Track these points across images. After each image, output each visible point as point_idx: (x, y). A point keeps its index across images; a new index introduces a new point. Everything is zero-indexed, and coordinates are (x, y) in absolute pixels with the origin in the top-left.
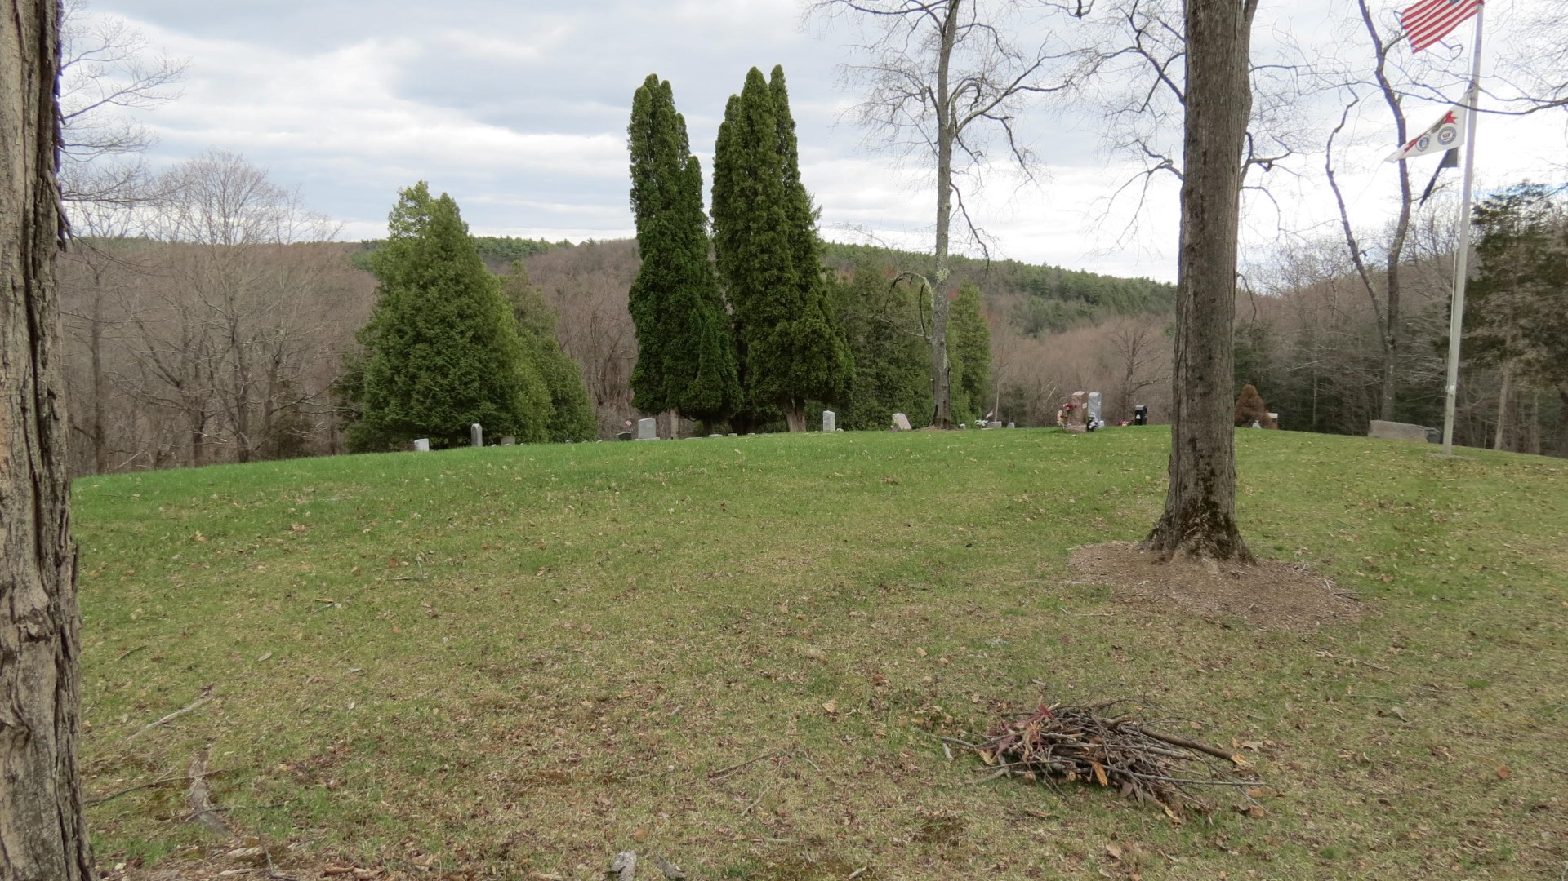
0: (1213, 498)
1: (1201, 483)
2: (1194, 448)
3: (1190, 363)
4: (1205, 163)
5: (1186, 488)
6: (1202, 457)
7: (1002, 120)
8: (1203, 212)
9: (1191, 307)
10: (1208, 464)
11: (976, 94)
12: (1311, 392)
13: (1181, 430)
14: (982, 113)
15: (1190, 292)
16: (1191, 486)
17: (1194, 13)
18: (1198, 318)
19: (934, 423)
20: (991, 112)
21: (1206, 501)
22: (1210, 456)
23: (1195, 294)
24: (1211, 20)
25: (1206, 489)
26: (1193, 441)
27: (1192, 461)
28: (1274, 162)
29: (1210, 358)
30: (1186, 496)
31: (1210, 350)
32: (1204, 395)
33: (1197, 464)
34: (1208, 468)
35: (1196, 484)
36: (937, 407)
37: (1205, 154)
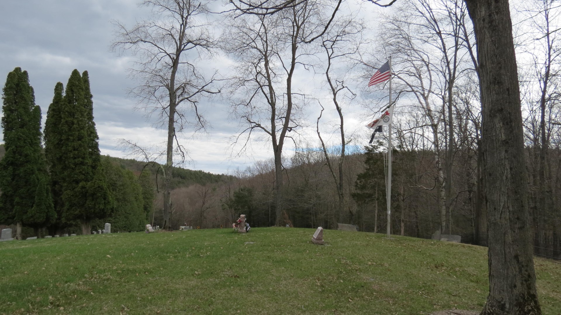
0: (532, 292)
1: (524, 283)
2: (518, 261)
3: (511, 209)
4: (509, 95)
5: (515, 286)
6: (523, 266)
7: (194, 102)
8: (511, 122)
9: (509, 176)
10: (526, 271)
13: (507, 251)
14: (187, 98)
15: (508, 167)
16: (518, 284)
17: (490, 15)
18: (513, 183)
19: (164, 228)
21: (529, 293)
22: (527, 266)
23: (511, 169)
25: (527, 286)
26: (516, 257)
27: (517, 269)
28: (292, 129)
29: (523, 206)
30: (516, 292)
31: (522, 202)
32: (520, 228)
33: (520, 271)
34: (527, 273)
35: (522, 284)
36: (166, 221)
37: (508, 90)
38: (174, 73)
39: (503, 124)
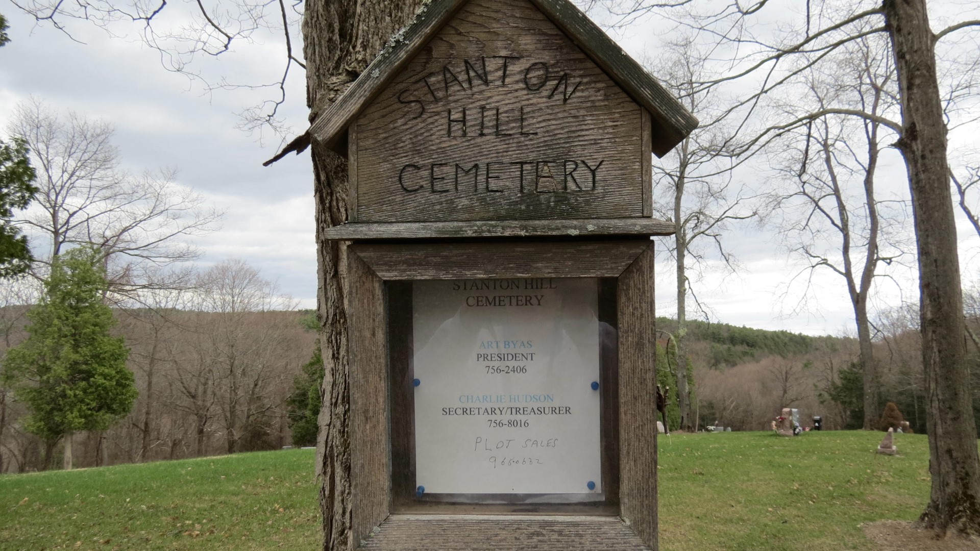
0: (970, 492)
1: (959, 481)
2: (951, 456)
3: (940, 397)
4: (936, 266)
5: (948, 484)
6: (958, 463)
7: (714, 236)
8: (939, 297)
9: (937, 360)
10: (963, 468)
11: (696, 221)
12: (913, 406)
13: (939, 444)
14: (703, 233)
15: (936, 350)
16: (952, 483)
17: (917, 175)
18: (943, 367)
19: (681, 428)
20: (706, 232)
21: (965, 494)
22: (964, 462)
23: (940, 351)
24: (930, 179)
25: (964, 485)
26: (949, 452)
27: (951, 465)
28: (893, 259)
29: (956, 394)
30: (948, 490)
31: (955, 389)
32: (954, 419)
33: (954, 468)
34: (963, 471)
35: (956, 482)
36: (683, 417)
37: (936, 261)
38: (678, 199)
39: (930, 301)
